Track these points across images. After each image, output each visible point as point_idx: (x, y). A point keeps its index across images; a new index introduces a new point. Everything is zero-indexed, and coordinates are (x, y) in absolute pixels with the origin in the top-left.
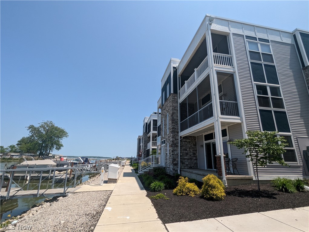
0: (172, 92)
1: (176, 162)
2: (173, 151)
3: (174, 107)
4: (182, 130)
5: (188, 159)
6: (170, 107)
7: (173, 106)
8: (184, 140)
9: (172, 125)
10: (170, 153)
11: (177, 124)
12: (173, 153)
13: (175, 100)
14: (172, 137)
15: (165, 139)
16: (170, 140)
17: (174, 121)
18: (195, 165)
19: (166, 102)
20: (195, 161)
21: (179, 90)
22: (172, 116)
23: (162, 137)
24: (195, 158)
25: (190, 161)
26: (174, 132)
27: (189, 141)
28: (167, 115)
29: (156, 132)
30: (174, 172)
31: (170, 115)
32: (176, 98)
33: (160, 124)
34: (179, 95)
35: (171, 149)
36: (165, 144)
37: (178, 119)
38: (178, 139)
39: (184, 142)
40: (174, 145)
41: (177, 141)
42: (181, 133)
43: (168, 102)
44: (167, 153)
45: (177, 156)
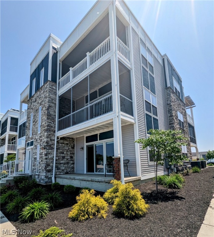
0: (50, 78)
1: (50, 168)
2: (46, 155)
3: (51, 99)
4: (60, 128)
5: (64, 164)
6: (46, 97)
7: (49, 98)
8: (62, 141)
9: (48, 122)
10: (41, 157)
11: (54, 121)
12: (47, 157)
13: (54, 90)
14: (46, 137)
15: (33, 140)
16: (43, 141)
17: (50, 116)
18: (72, 170)
19: (38, 93)
20: (72, 165)
21: (59, 79)
22: (48, 109)
23: (29, 137)
24: (72, 162)
25: (66, 166)
26: (50, 130)
27: (67, 143)
28: (38, 109)
30: (47, 180)
31: (44, 109)
32: (54, 88)
33: (26, 120)
34: (59, 85)
35: (44, 152)
36: (32, 147)
37: (56, 115)
38: (54, 140)
39: (61, 143)
40: (48, 146)
41: (53, 142)
42: (58, 132)
43: (42, 92)
44: (36, 158)
45: (52, 160)
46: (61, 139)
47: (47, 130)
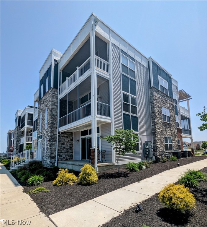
0: (52, 86)
1: (54, 156)
2: (50, 146)
3: (53, 103)
4: (60, 126)
5: (65, 153)
6: (50, 101)
7: (52, 101)
8: (63, 135)
9: (51, 121)
10: (47, 148)
11: (56, 120)
12: (51, 147)
13: (55, 95)
14: (51, 132)
15: (42, 134)
16: (48, 135)
17: (53, 116)
18: (71, 157)
19: (45, 96)
20: (71, 154)
21: (60, 85)
22: (51, 111)
23: (39, 132)
24: (71, 151)
25: (67, 154)
26: (53, 127)
27: (67, 137)
28: (45, 110)
29: (32, 127)
30: (51, 165)
31: (49, 110)
32: (56, 93)
33: (37, 118)
34: (60, 91)
35: (49, 143)
36: (42, 139)
37: (57, 115)
38: (56, 135)
39: (62, 137)
40: (52, 139)
41: (56, 136)
42: (60, 128)
43: (47, 96)
44: (44, 148)
45: (55, 150)
46: (62, 133)
47: (51, 127)
